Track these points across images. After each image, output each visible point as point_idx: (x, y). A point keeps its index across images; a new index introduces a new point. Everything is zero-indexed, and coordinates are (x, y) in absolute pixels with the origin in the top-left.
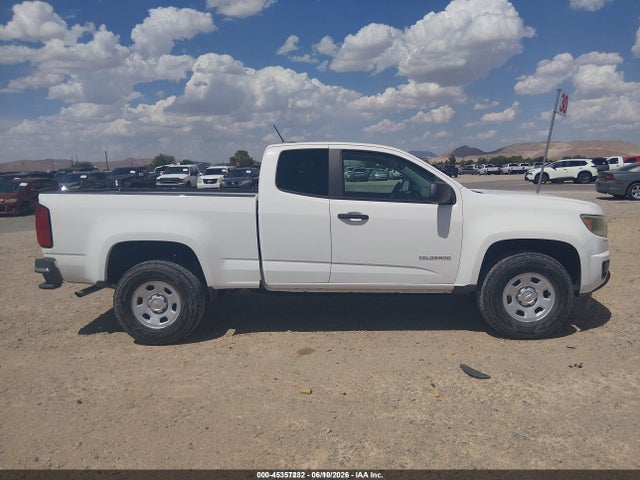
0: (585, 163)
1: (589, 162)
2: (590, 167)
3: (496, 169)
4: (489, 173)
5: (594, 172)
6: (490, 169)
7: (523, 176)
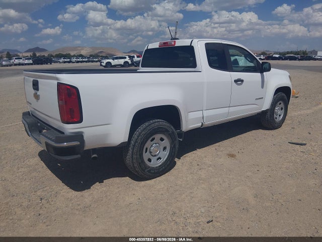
0: (125, 58)
1: (127, 57)
2: (127, 59)
3: (69, 60)
4: (65, 62)
5: (130, 62)
6: (66, 60)
7: (99, 63)
